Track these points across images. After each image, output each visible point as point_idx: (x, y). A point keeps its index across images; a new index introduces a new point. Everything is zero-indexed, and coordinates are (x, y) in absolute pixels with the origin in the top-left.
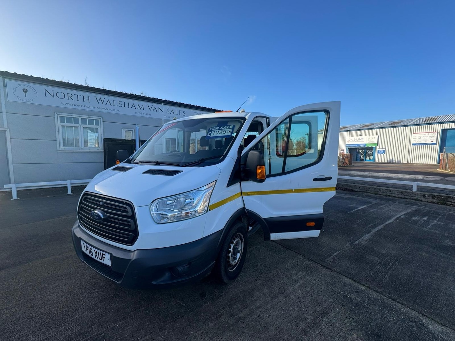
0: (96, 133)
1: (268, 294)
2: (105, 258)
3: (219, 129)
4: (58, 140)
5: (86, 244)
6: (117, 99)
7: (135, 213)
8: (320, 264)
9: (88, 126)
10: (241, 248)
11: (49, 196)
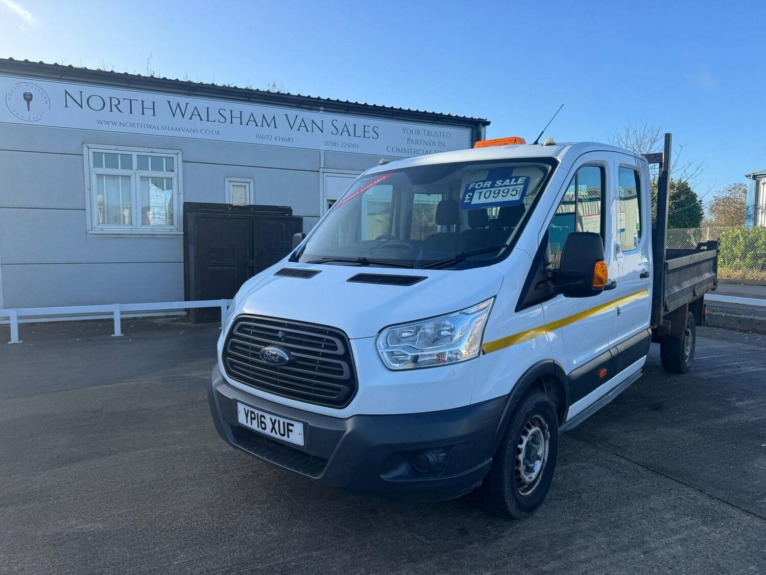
0: (167, 189)
1: (605, 544)
2: (291, 431)
3: (492, 186)
4: (88, 208)
5: (251, 409)
6: (215, 105)
7: (350, 350)
8: (740, 508)
9: (150, 173)
10: (543, 451)
11: (78, 340)
